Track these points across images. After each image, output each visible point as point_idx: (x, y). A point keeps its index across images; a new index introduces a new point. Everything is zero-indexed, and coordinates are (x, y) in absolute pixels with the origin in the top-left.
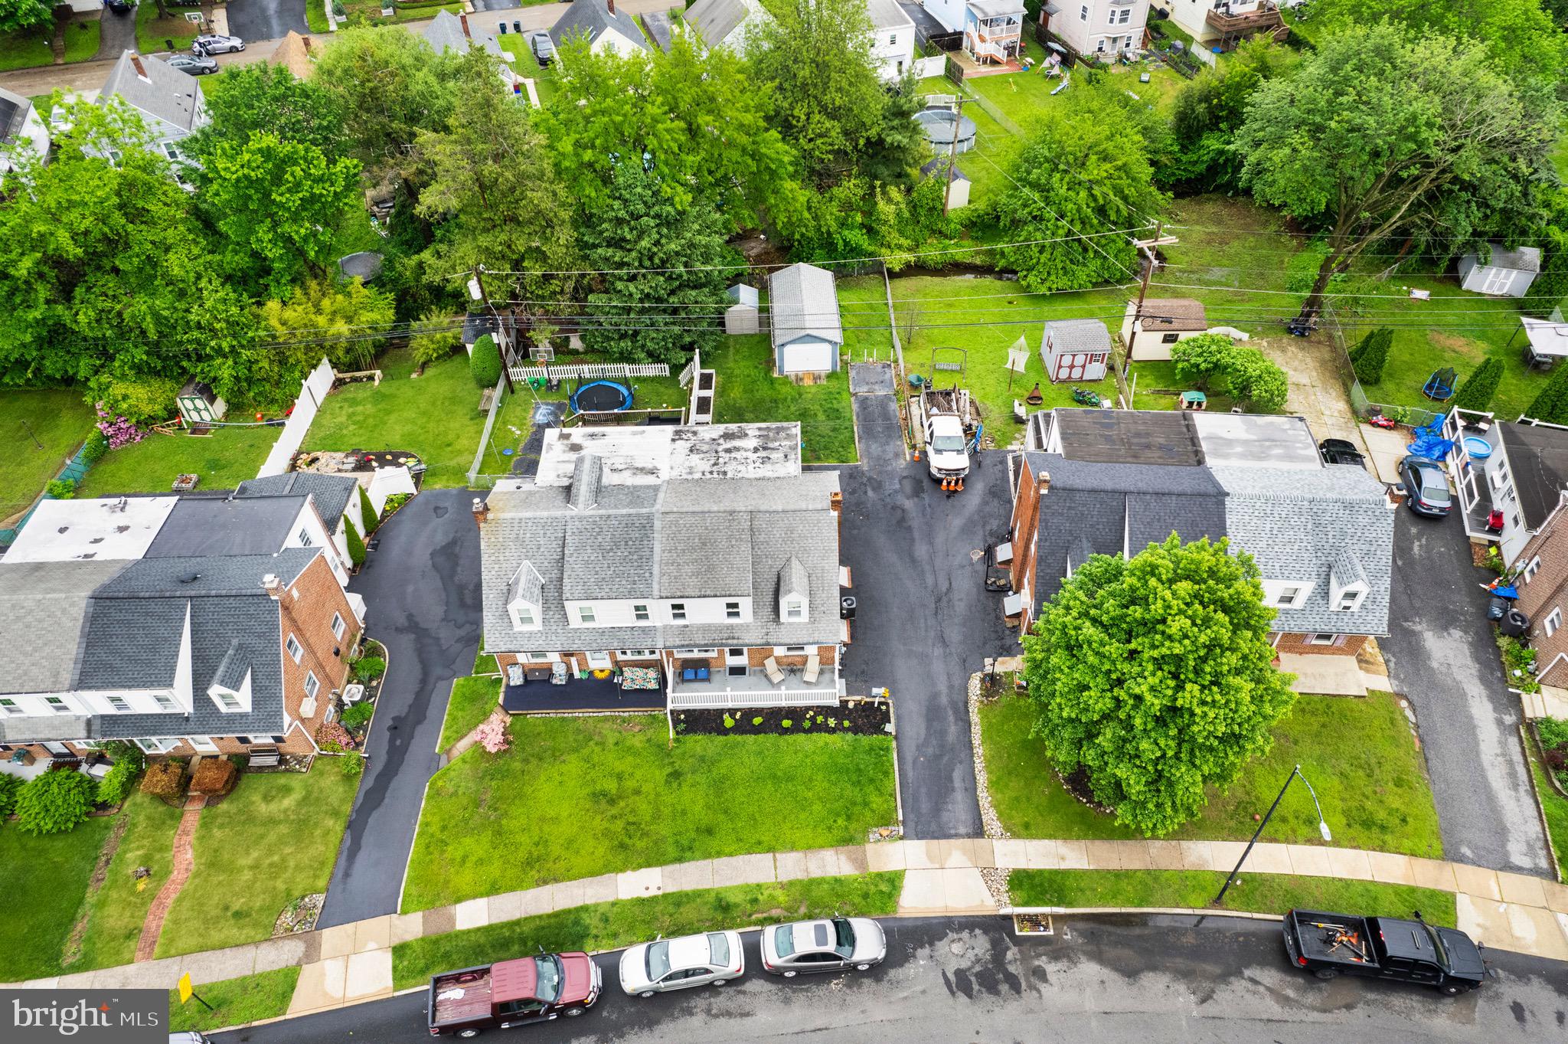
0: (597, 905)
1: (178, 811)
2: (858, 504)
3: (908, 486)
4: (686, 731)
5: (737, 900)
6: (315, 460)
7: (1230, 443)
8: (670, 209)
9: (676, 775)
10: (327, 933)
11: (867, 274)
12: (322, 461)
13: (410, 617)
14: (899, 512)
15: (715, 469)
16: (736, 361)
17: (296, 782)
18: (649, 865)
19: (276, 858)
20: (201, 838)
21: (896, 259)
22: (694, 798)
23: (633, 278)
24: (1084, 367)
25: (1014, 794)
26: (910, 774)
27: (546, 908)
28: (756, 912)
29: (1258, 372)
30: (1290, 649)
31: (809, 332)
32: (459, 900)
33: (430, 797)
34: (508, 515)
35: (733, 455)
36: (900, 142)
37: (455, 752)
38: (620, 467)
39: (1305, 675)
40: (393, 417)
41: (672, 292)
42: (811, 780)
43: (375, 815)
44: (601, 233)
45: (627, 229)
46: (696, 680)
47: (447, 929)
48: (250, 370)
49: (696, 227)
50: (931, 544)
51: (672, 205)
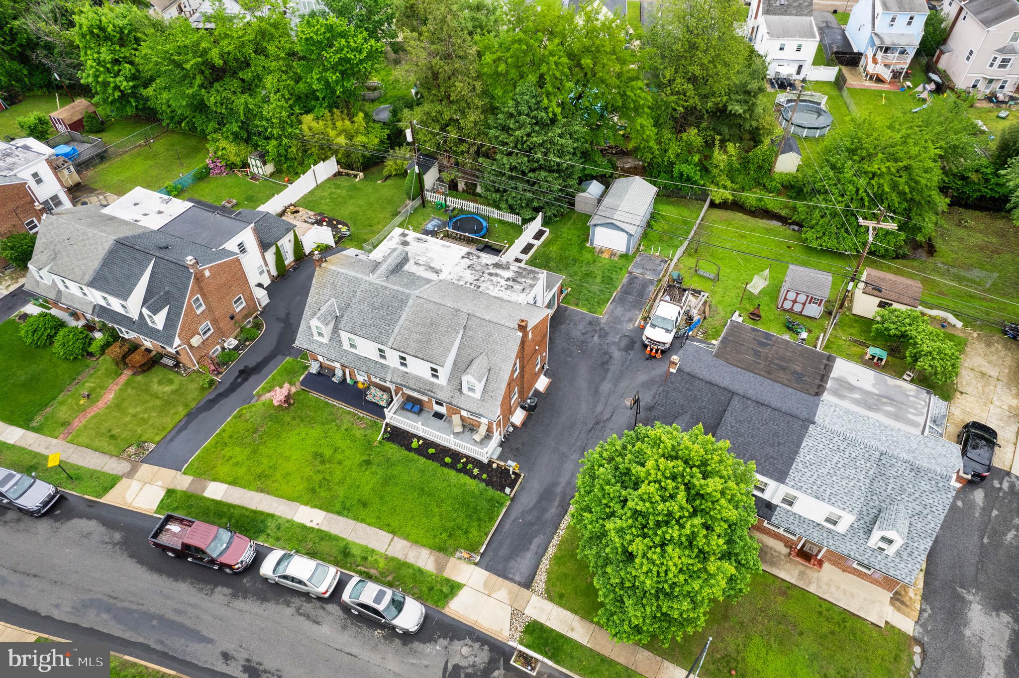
0: (280, 517)
1: (120, 372)
2: (583, 342)
3: (623, 343)
4: (388, 439)
5: (356, 553)
6: (297, 212)
7: (852, 388)
8: (543, 114)
9: (368, 463)
10: (145, 466)
11: (697, 200)
12: (300, 213)
13: (288, 314)
14: (608, 357)
15: (475, 283)
16: (569, 229)
17: (177, 379)
18: (321, 508)
19: (146, 416)
20: (121, 390)
21: (719, 194)
22: (368, 481)
23: (509, 154)
24: (804, 304)
25: (566, 571)
26: (507, 526)
27: (253, 506)
28: (362, 566)
29: (930, 349)
30: (835, 563)
31: (613, 221)
32: (214, 480)
33: (235, 417)
34: (333, 268)
35: (492, 278)
36: (737, 111)
37: (263, 398)
38: (421, 263)
39: (838, 588)
40: (351, 202)
41: (533, 170)
42: (442, 501)
43: (204, 414)
44: (497, 119)
45: (512, 121)
46: (410, 411)
47: (199, 493)
48: (286, 151)
49: (559, 131)
50: (615, 385)
51: (547, 113)
